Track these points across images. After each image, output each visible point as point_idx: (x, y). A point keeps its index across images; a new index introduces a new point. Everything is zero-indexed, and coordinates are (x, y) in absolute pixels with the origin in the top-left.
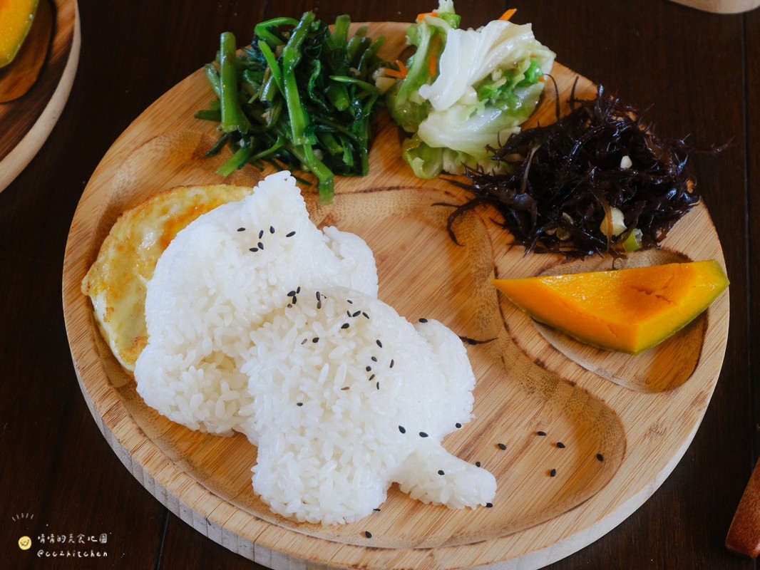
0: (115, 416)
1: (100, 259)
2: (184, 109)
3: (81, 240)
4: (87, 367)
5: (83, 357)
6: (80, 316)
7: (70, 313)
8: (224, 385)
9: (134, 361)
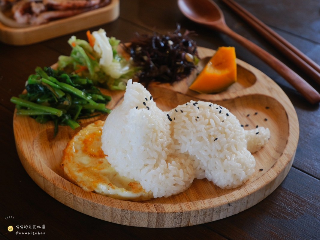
0: (160, 208)
1: (79, 180)
2: (29, 128)
3: (62, 182)
4: (128, 206)
5: (123, 206)
6: (101, 198)
7: (96, 200)
8: (183, 161)
9: (141, 189)
